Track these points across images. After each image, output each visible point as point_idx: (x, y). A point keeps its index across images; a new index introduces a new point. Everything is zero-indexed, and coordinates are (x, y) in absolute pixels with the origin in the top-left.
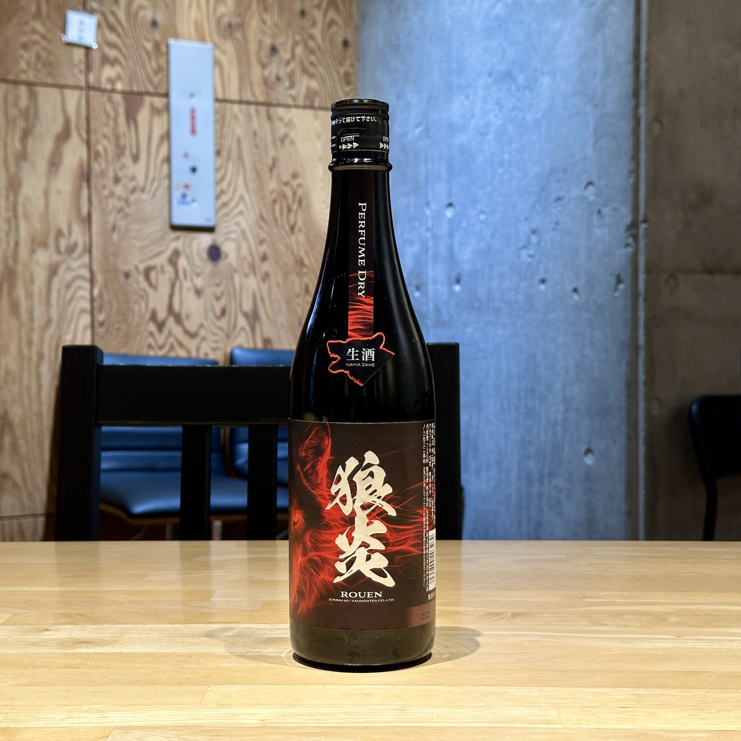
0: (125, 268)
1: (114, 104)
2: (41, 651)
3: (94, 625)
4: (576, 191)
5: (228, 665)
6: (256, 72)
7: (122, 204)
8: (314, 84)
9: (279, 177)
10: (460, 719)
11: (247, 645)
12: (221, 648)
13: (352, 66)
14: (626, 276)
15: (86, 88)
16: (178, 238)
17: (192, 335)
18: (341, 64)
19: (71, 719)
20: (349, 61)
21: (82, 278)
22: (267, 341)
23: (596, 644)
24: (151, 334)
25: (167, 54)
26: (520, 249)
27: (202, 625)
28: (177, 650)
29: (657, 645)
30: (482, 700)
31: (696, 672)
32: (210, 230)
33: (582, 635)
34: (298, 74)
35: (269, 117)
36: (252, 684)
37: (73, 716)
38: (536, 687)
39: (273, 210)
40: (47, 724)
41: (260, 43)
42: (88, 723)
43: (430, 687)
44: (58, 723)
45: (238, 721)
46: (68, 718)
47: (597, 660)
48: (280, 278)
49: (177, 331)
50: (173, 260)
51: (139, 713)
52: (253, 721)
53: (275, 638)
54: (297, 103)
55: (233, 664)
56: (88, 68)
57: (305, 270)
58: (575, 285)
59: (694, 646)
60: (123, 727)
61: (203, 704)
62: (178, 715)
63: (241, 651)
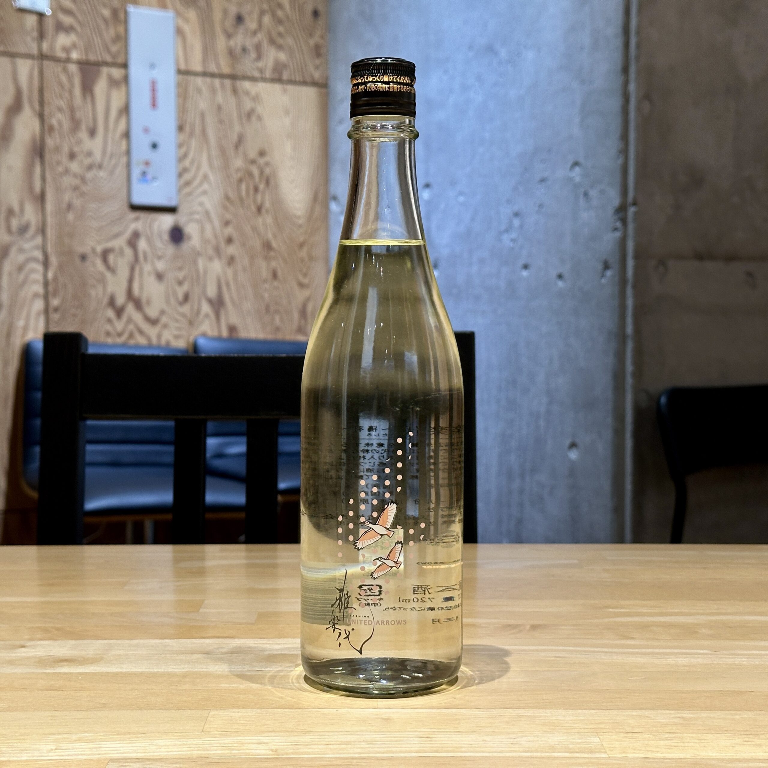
0: (80, 249)
1: (68, 75)
2: (19, 670)
3: (73, 641)
4: (561, 173)
5: (228, 685)
6: (221, 43)
7: (77, 182)
8: (282, 56)
9: (245, 155)
10: (493, 747)
11: (246, 662)
12: (217, 666)
13: (322, 37)
14: (614, 261)
15: (38, 56)
16: (137, 219)
17: (154, 322)
18: (311, 35)
19: (60, 751)
20: (318, 33)
21: (35, 260)
22: (232, 329)
23: (627, 660)
24: (109, 321)
25: (126, 22)
26: (501, 233)
27: (193, 640)
28: (170, 670)
29: (694, 661)
30: (513, 725)
31: (741, 692)
32: (172, 210)
33: (610, 650)
34: (265, 44)
35: (235, 91)
36: (258, 708)
37: (61, 747)
38: (570, 710)
39: (239, 189)
40: (34, 756)
41: (225, 12)
42: (78, 755)
43: (454, 711)
44: (46, 755)
45: (248, 751)
46: (56, 749)
47: (631, 678)
48: (246, 261)
49: (137, 317)
50: (133, 242)
51: (135, 743)
52: (262, 751)
53: (277, 654)
54: (264, 76)
55: (234, 685)
56: (42, 35)
57: (272, 254)
58: (560, 271)
59: (734, 662)
60: (119, 759)
61: (206, 732)
62: (180, 745)
63: (241, 670)
